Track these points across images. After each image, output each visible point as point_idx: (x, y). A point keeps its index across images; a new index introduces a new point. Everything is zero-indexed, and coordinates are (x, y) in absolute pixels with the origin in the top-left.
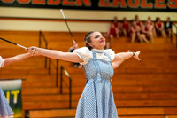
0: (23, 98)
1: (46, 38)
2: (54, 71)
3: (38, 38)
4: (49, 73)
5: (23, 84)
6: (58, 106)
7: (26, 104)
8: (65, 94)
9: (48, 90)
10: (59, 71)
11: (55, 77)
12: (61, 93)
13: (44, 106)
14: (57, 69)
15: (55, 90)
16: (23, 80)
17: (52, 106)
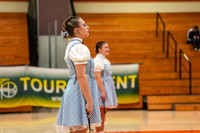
0: (140, 82)
1: (164, 20)
2: (172, 55)
3: (155, 20)
4: (168, 56)
5: (140, 68)
6: (177, 92)
7: (142, 89)
8: (185, 79)
9: (166, 75)
10: (178, 55)
11: (173, 61)
12: (180, 78)
13: (162, 92)
14: (176, 53)
15: (174, 75)
16: (140, 64)
17: (171, 92)
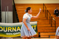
3: (43, 6)
4: (47, 19)
6: (51, 31)
7: (38, 30)
8: (53, 27)
9: (47, 25)
13: (45, 31)
14: (50, 18)
15: (49, 25)
16: (37, 21)
17: (48, 31)
